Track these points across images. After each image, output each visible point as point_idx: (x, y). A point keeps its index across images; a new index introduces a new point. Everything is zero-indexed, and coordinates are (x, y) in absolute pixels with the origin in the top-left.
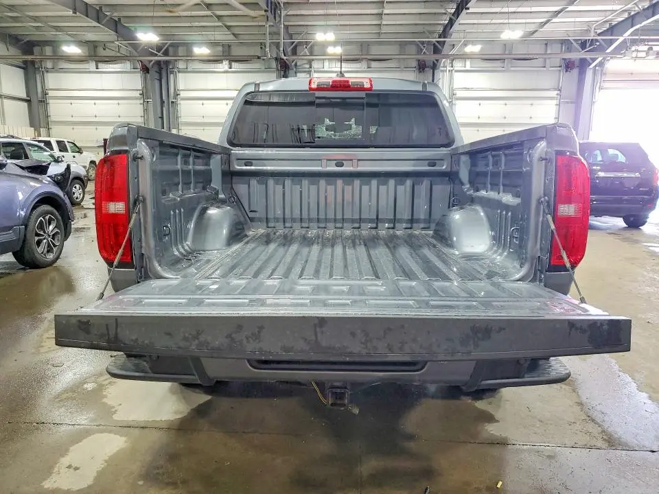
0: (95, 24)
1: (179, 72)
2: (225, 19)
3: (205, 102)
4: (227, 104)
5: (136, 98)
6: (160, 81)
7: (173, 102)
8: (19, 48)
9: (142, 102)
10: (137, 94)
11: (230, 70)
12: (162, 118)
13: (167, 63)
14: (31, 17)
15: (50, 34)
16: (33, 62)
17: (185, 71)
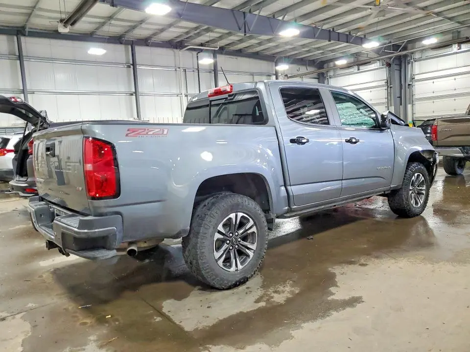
0: (345, 44)
1: (415, 61)
2: (444, 13)
3: (434, 80)
4: (455, 79)
5: (383, 86)
6: (400, 71)
7: (409, 85)
8: (315, 67)
9: (386, 88)
10: (383, 83)
11: (460, 51)
12: (400, 97)
13: (406, 56)
14: (315, 48)
15: (330, 55)
16: (323, 74)
17: (420, 60)
